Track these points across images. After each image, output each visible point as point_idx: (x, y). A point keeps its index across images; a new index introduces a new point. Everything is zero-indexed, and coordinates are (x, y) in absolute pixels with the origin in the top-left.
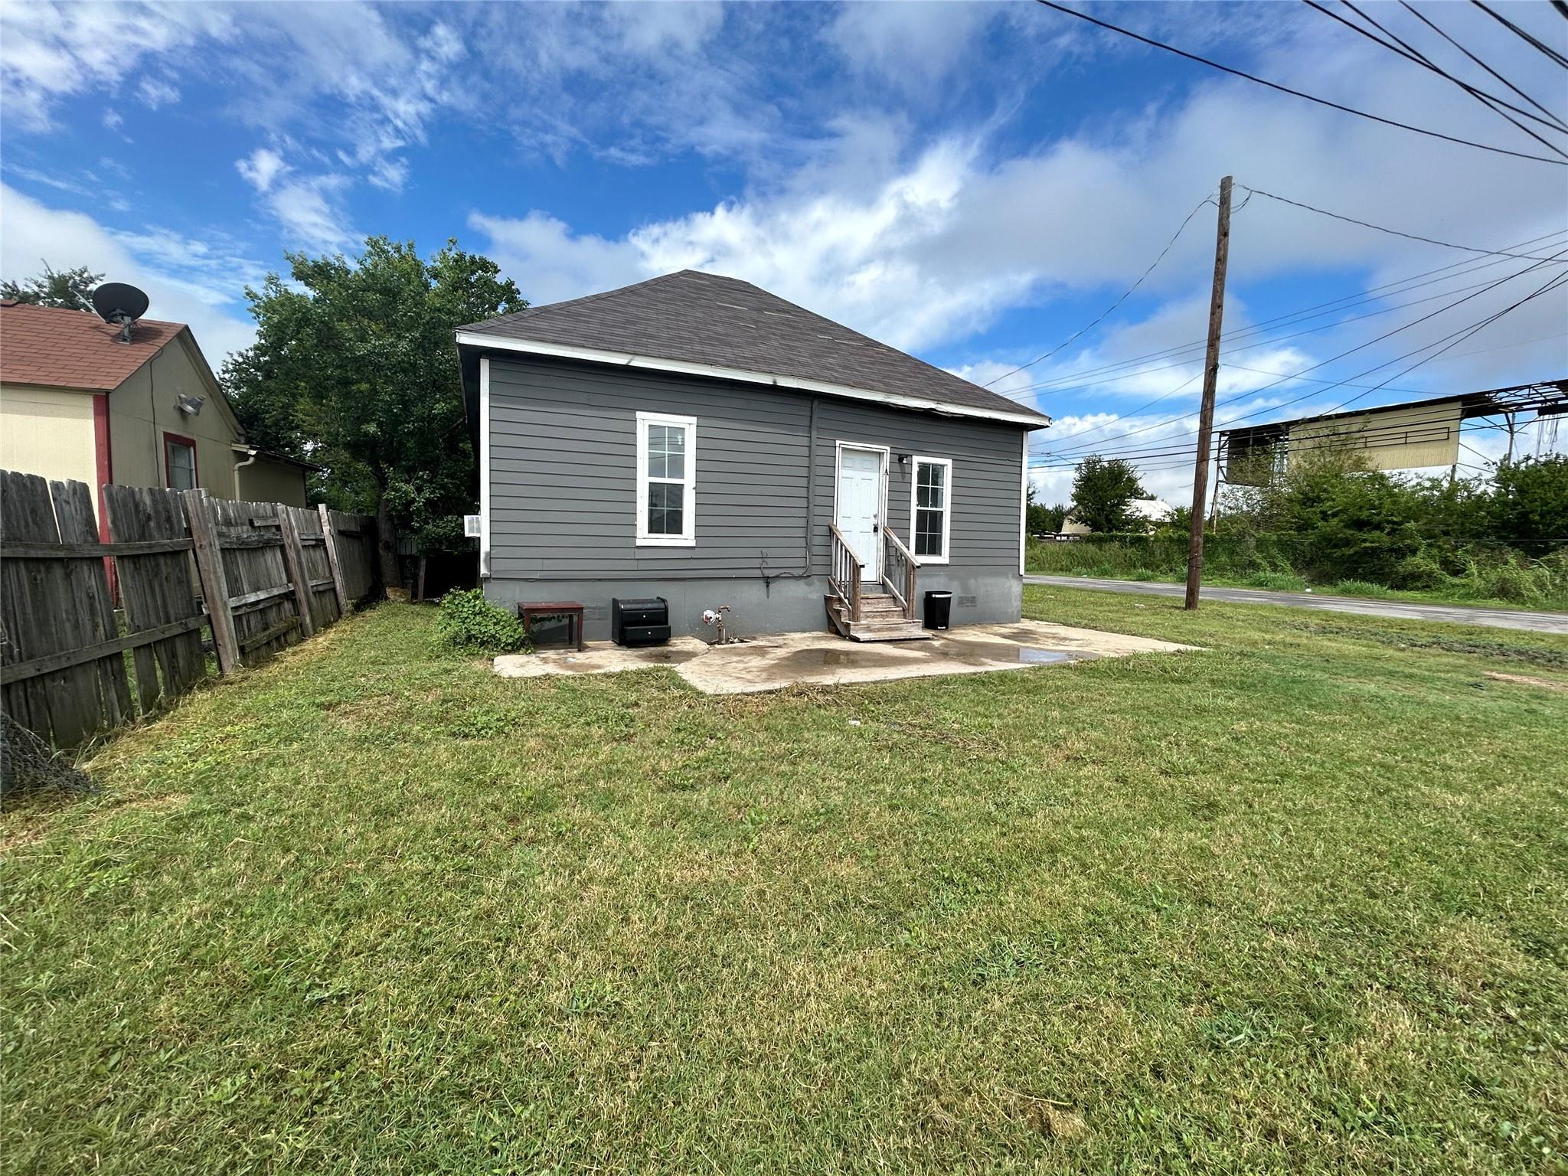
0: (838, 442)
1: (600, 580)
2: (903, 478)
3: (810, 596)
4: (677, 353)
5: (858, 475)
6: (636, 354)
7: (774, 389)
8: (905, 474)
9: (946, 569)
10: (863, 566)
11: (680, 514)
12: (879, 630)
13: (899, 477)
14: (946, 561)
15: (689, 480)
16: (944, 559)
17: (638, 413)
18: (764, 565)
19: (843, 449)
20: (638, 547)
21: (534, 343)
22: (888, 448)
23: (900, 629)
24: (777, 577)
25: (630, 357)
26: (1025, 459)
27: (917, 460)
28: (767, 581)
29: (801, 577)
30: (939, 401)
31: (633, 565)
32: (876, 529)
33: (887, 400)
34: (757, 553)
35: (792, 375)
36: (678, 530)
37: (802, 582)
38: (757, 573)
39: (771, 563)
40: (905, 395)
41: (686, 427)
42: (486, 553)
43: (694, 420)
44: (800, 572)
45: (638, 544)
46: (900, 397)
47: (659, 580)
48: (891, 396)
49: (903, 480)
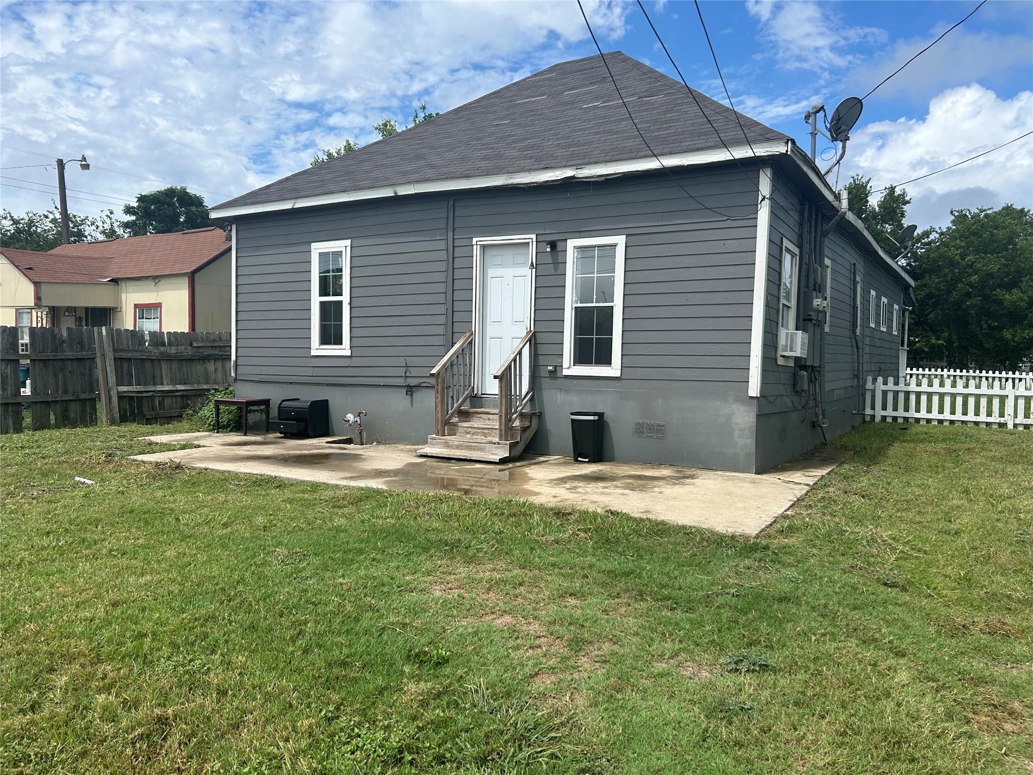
0: (475, 240)
1: (291, 383)
2: (556, 269)
6: (298, 198)
8: (558, 264)
9: (618, 384)
12: (458, 447)
13: (550, 269)
14: (617, 373)
15: (345, 298)
16: (614, 370)
17: (312, 244)
19: (483, 246)
20: (313, 357)
22: (534, 236)
24: (419, 386)
25: (293, 201)
27: (572, 244)
28: (410, 390)
31: (309, 372)
34: (401, 362)
35: (410, 182)
36: (339, 341)
38: (401, 382)
39: (414, 372)
41: (343, 249)
42: (234, 362)
43: (348, 242)
45: (312, 354)
46: (524, 174)
47: (328, 385)
48: (514, 175)
49: (555, 272)
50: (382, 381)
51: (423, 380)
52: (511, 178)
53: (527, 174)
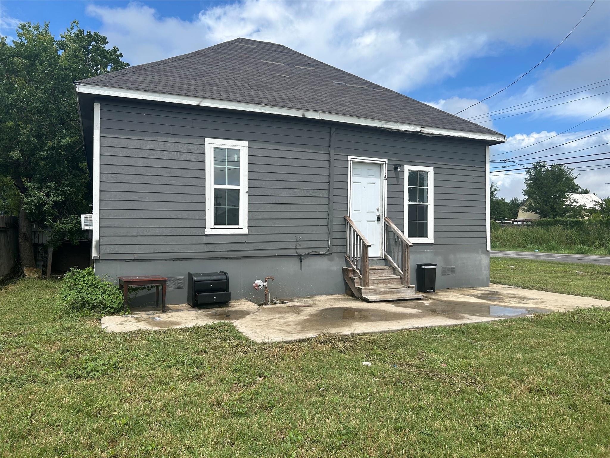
0: (350, 157)
1: (179, 259)
2: (398, 181)
3: (331, 269)
4: (232, 96)
5: (364, 180)
6: (204, 98)
7: (303, 121)
8: (399, 178)
9: (432, 247)
10: (370, 246)
11: (237, 211)
12: (383, 293)
13: (394, 181)
14: (432, 241)
15: (243, 187)
16: (430, 239)
17: (206, 139)
18: (298, 246)
19: (354, 162)
20: (207, 235)
21: (132, 91)
22: (386, 160)
23: (399, 292)
24: (308, 255)
25: (200, 100)
26: (488, 166)
27: (407, 168)
28: (301, 257)
29: (324, 255)
30: (422, 126)
31: (203, 248)
32: (378, 219)
33: (385, 126)
34: (292, 237)
35: (316, 110)
36: (235, 222)
37: (325, 259)
38: (293, 252)
39: (303, 245)
40: (397, 122)
41: (241, 148)
42: (97, 242)
43: (246, 143)
44: (324, 251)
45: (206, 233)
46: (394, 124)
47: (222, 258)
48: (388, 123)
49: (398, 183)
50: (276, 253)
51: (311, 250)
52: (386, 124)
53: (395, 124)
